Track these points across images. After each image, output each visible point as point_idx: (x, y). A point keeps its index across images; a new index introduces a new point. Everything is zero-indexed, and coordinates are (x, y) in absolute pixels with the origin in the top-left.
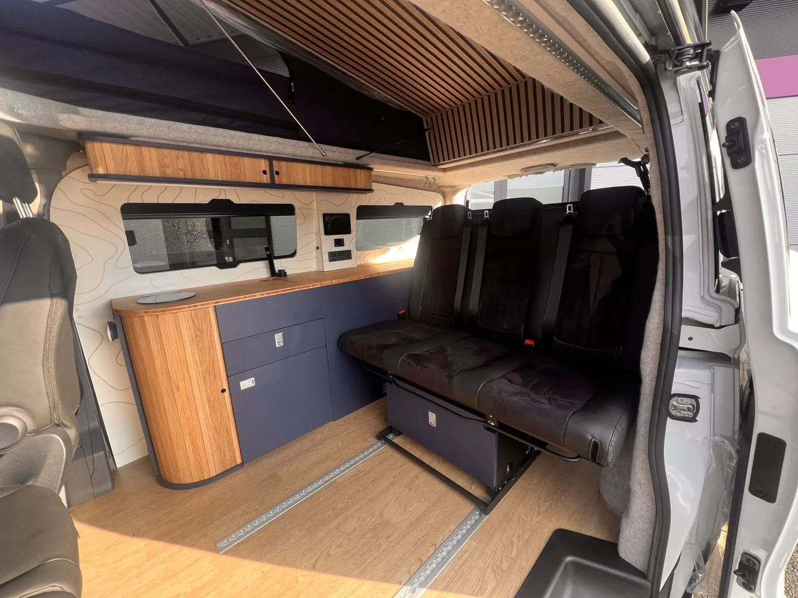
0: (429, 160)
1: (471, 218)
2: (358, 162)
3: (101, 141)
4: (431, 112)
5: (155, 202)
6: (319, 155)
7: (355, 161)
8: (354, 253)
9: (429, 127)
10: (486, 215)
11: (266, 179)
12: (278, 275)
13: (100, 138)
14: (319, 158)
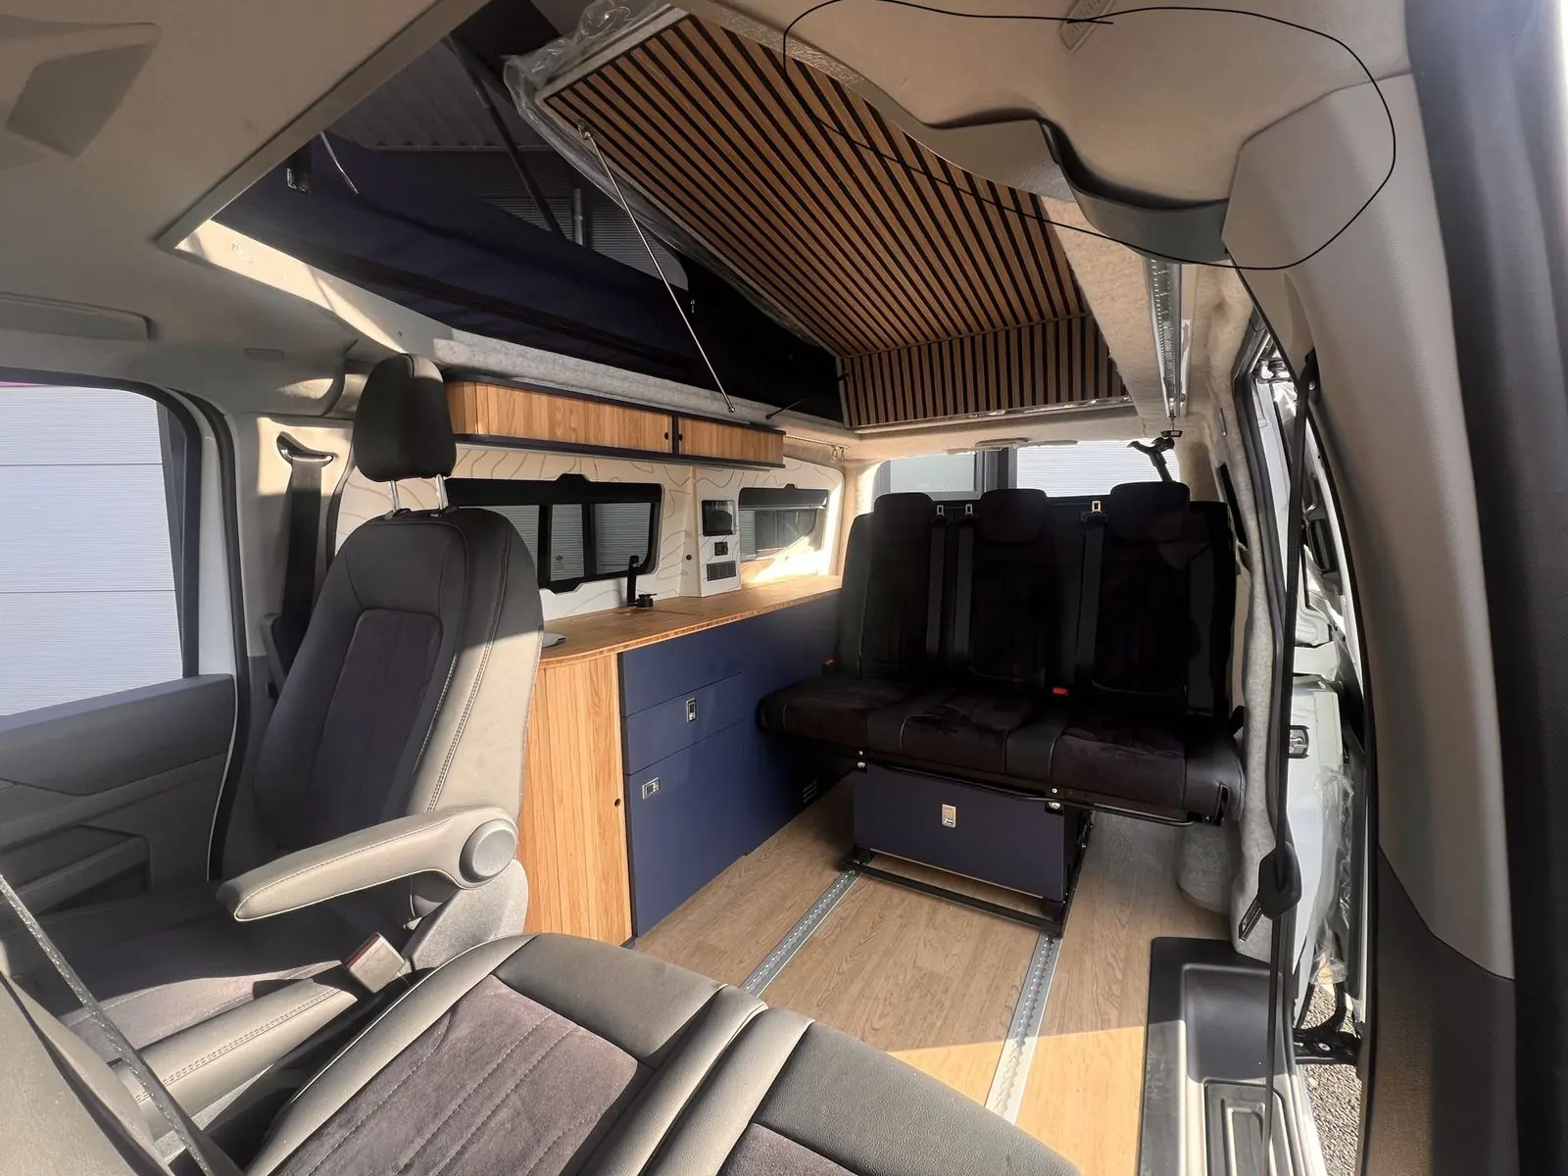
0: (841, 420)
1: (942, 513)
2: (769, 422)
3: (488, 384)
4: (852, 351)
5: (487, 477)
6: (725, 411)
7: (764, 421)
8: (740, 568)
9: (846, 372)
10: (969, 510)
11: (666, 446)
12: (638, 604)
13: (486, 379)
14: (724, 416)
